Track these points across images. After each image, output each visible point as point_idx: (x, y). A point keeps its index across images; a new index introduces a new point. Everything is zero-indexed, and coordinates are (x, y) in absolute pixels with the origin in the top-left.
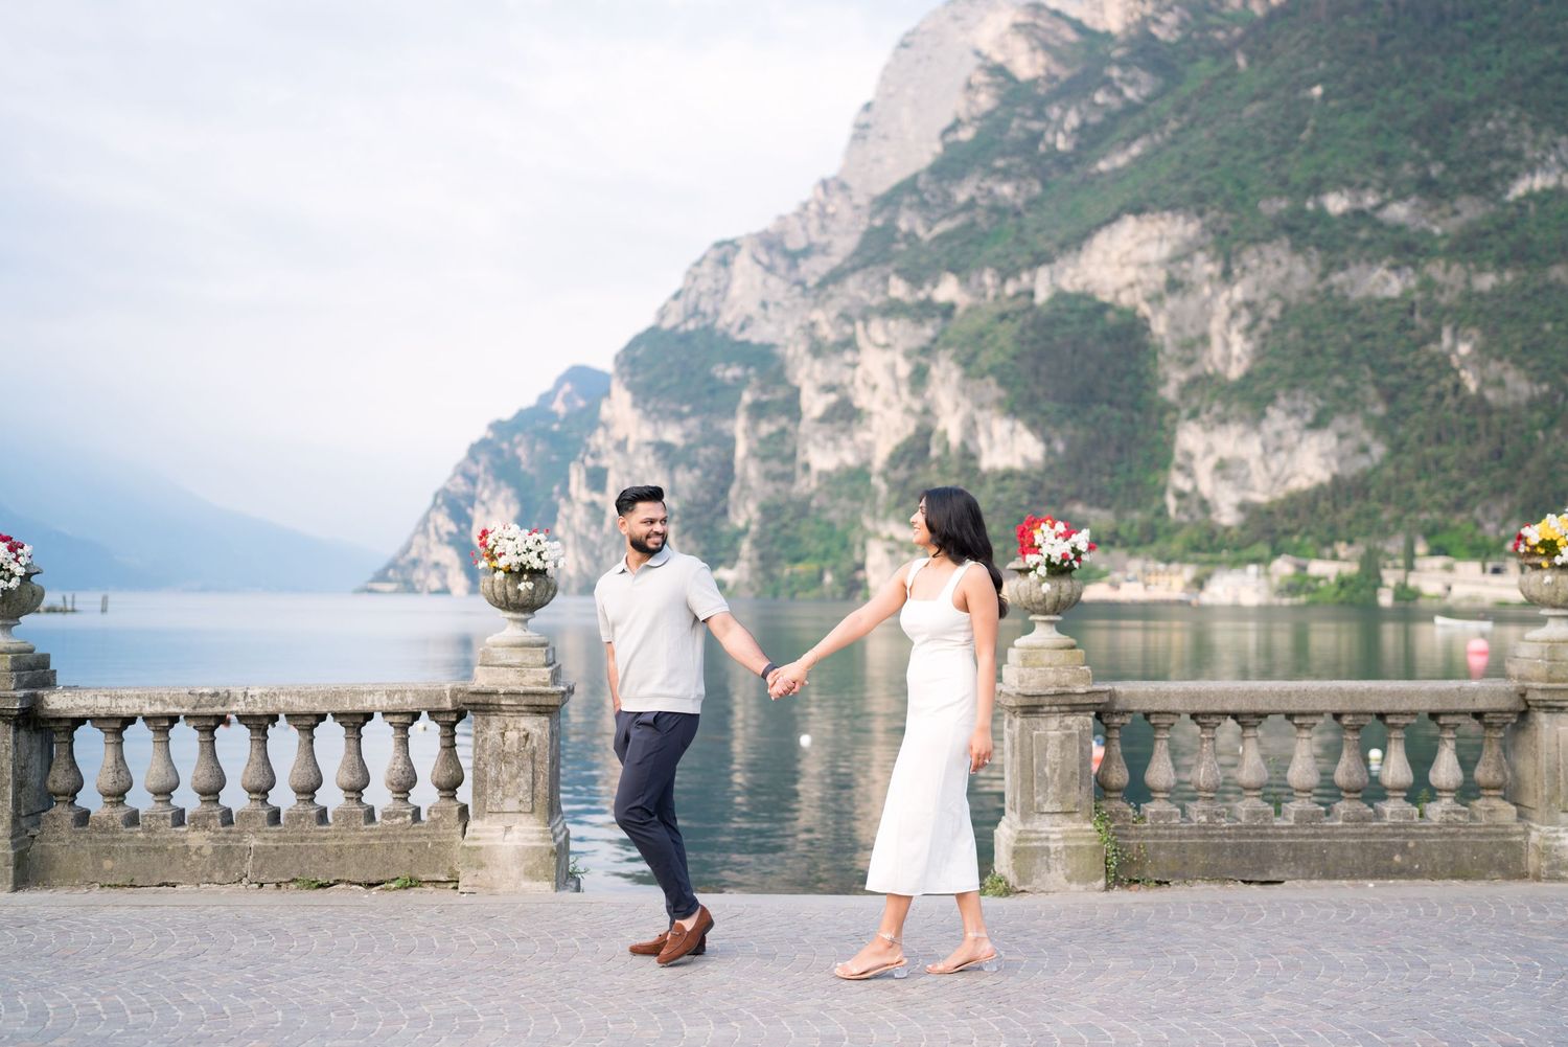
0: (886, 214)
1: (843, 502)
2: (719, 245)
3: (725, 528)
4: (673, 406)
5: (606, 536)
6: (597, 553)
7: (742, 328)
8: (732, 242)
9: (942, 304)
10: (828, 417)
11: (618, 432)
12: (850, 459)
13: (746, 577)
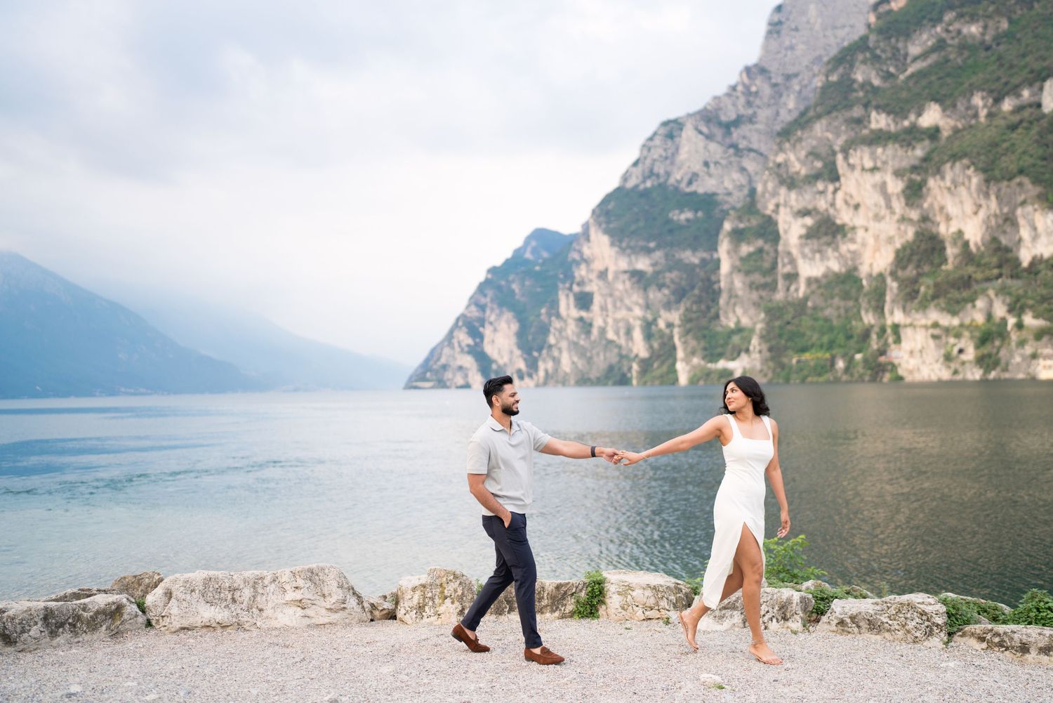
0: (841, 70)
1: (836, 301)
2: (665, 124)
3: (719, 329)
4: (642, 243)
5: (595, 342)
6: (588, 354)
7: (690, 183)
8: (675, 121)
9: (928, 129)
10: (810, 235)
11: (598, 266)
12: (835, 266)
13: (758, 366)
